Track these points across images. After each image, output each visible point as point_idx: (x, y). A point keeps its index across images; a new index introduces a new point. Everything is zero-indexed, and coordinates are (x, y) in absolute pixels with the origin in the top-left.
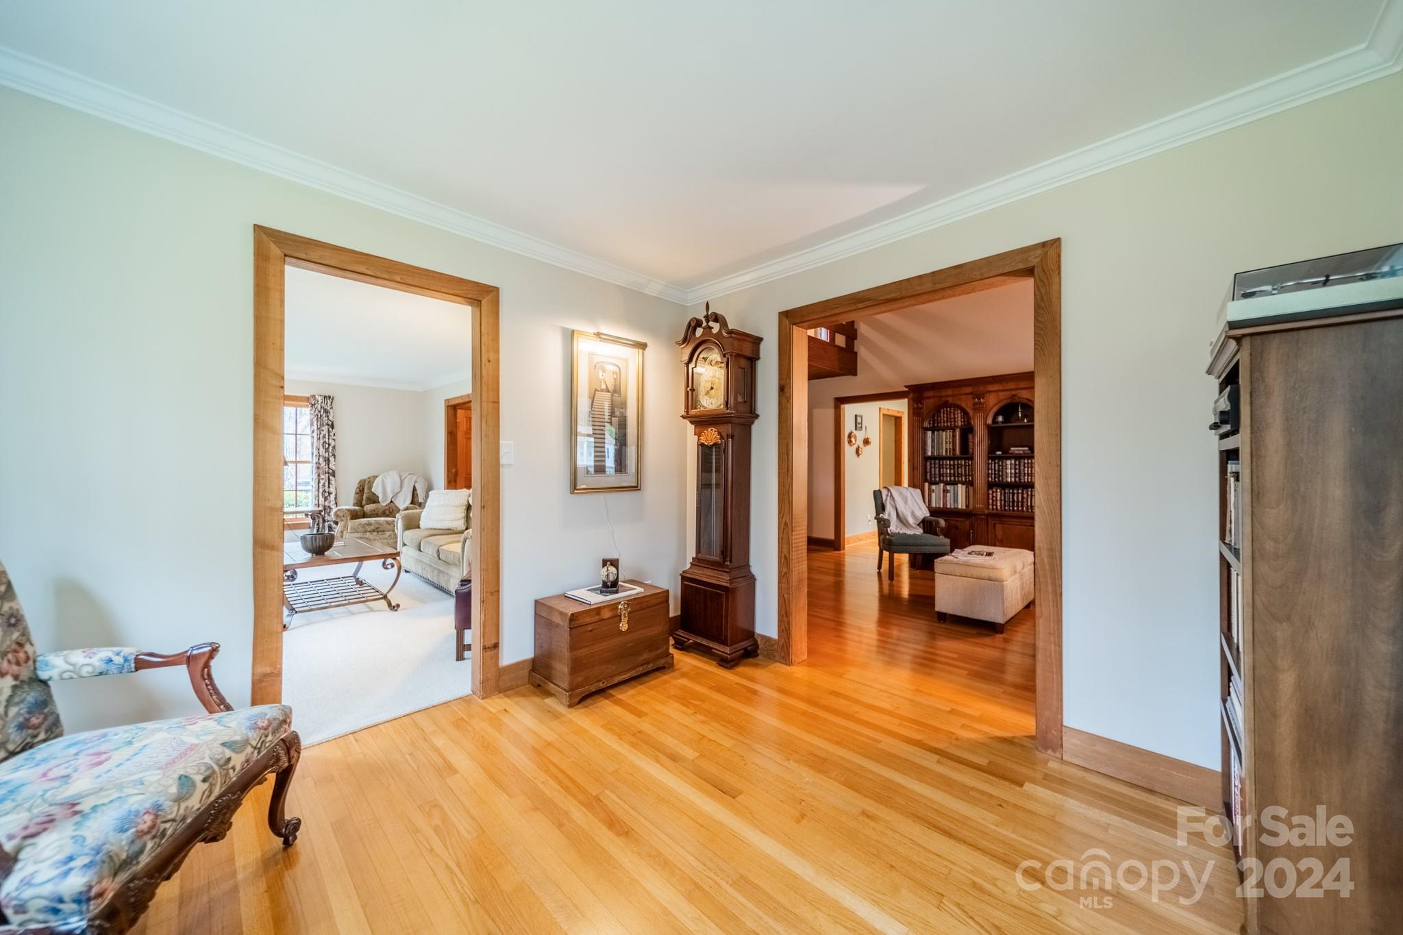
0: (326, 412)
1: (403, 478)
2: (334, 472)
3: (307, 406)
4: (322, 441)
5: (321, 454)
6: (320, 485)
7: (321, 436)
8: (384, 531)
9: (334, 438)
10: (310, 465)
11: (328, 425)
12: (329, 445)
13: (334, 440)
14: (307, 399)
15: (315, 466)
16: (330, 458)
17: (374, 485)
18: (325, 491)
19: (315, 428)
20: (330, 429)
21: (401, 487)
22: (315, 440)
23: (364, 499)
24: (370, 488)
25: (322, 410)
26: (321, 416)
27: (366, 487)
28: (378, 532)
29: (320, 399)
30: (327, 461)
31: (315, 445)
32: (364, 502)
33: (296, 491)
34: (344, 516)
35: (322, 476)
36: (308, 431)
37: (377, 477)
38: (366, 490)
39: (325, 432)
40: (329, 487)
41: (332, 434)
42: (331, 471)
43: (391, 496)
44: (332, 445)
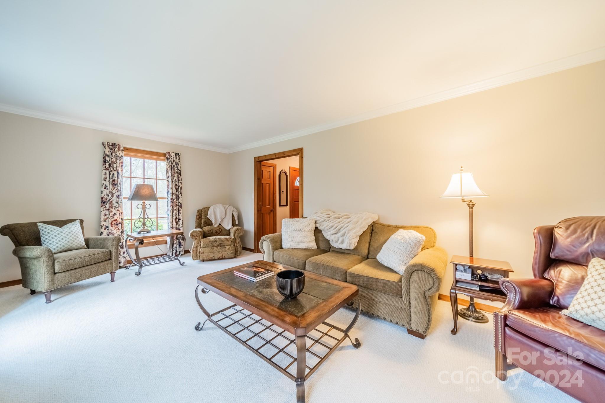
0: (176, 164)
1: (226, 209)
2: (181, 204)
3: (164, 160)
4: (174, 184)
5: (174, 192)
6: (174, 214)
7: (174, 180)
8: (224, 246)
9: (181, 182)
10: (166, 200)
11: (178, 173)
12: (179, 187)
13: (181, 183)
14: (164, 155)
15: (170, 201)
16: (179, 196)
17: (209, 214)
18: (176, 218)
19: (170, 175)
20: (179, 176)
21: (226, 214)
22: (170, 183)
23: (202, 223)
24: (206, 215)
25: (174, 163)
26: (173, 166)
27: (203, 215)
28: (221, 246)
29: (172, 155)
30: (178, 197)
31: (170, 186)
32: (202, 225)
33: (157, 218)
34: (197, 236)
35: (175, 208)
36: (165, 177)
37: (209, 208)
38: (203, 217)
39: (176, 178)
40: (179, 215)
41: (180, 179)
42: (180, 204)
43: (220, 221)
44: (180, 187)
